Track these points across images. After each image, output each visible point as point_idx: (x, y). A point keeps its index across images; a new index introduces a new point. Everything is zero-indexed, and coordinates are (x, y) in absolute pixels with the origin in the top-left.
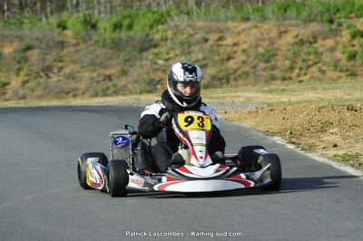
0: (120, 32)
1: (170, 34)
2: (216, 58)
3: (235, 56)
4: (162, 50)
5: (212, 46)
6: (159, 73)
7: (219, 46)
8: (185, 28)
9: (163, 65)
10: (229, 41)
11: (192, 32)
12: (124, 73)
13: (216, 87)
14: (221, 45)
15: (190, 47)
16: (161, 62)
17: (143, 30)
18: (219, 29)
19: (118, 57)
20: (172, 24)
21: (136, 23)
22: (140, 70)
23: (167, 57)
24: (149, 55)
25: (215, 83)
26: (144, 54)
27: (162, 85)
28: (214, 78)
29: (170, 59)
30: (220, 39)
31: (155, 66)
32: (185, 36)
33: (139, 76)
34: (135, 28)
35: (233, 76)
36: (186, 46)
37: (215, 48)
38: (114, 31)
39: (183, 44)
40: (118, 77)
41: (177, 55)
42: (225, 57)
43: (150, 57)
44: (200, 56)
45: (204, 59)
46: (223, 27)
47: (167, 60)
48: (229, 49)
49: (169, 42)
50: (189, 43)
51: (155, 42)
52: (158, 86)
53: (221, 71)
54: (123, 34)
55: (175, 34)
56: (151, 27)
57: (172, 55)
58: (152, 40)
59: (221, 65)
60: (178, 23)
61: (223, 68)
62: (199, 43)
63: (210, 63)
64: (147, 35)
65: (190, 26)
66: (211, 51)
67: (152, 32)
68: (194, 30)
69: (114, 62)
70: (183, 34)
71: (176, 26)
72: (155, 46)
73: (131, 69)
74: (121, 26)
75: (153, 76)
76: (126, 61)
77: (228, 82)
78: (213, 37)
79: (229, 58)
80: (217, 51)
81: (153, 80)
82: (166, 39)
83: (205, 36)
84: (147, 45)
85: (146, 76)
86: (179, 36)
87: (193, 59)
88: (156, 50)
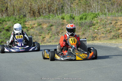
0: (82, 20)
1: (99, 21)
2: (115, 29)
3: (121, 28)
4: (96, 27)
5: (113, 25)
6: (95, 34)
7: (115, 25)
8: (104, 19)
9: (97, 32)
10: (119, 23)
11: (106, 20)
12: (84, 34)
13: (115, 39)
14: (116, 25)
15: (106, 25)
16: (96, 30)
17: (90, 20)
18: (115, 19)
19: (82, 29)
20: (100, 18)
21: (87, 17)
22: (89, 33)
23: (98, 29)
24: (92, 28)
25: (114, 38)
26: (90, 28)
27: (96, 38)
28: (114, 36)
29: (99, 29)
30: (116, 23)
31: (94, 32)
32: (104, 22)
33: (89, 35)
34: (87, 19)
35: (120, 35)
36: (104, 25)
37: (114, 26)
38: (80, 20)
39: (103, 25)
40: (82, 35)
41: (101, 28)
42: (118, 29)
43: (92, 29)
44: (109, 29)
45: (111, 30)
46: (117, 19)
47: (98, 30)
48: (119, 26)
49: (99, 24)
50: (105, 24)
51: (94, 24)
52: (95, 39)
53: (116, 34)
54: (83, 21)
55: (101, 21)
56: (93, 19)
57: (100, 28)
58: (93, 23)
59: (116, 31)
60: (102, 17)
61: (117, 32)
62: (109, 24)
63: (113, 31)
64: (91, 21)
65: (106, 18)
66: (113, 27)
67: (93, 20)
68: (107, 20)
69: (80, 30)
70: (103, 21)
71: (101, 18)
72: (94, 25)
73: (86, 33)
74: (83, 18)
75: (93, 35)
76: (84, 30)
77: (119, 37)
78: (114, 22)
79: (119, 29)
80: (115, 27)
81: (93, 36)
82: (98, 23)
83: (111, 22)
84: (92, 25)
85: (91, 35)
86: (102, 22)
87: (107, 30)
88: (94, 26)
